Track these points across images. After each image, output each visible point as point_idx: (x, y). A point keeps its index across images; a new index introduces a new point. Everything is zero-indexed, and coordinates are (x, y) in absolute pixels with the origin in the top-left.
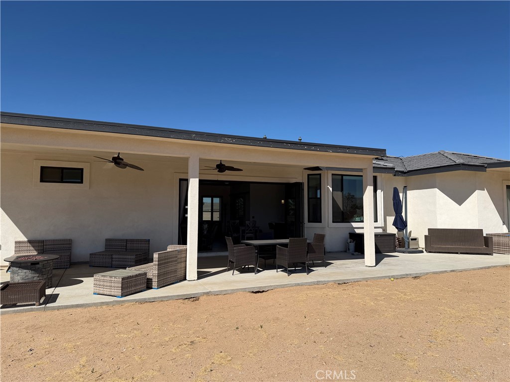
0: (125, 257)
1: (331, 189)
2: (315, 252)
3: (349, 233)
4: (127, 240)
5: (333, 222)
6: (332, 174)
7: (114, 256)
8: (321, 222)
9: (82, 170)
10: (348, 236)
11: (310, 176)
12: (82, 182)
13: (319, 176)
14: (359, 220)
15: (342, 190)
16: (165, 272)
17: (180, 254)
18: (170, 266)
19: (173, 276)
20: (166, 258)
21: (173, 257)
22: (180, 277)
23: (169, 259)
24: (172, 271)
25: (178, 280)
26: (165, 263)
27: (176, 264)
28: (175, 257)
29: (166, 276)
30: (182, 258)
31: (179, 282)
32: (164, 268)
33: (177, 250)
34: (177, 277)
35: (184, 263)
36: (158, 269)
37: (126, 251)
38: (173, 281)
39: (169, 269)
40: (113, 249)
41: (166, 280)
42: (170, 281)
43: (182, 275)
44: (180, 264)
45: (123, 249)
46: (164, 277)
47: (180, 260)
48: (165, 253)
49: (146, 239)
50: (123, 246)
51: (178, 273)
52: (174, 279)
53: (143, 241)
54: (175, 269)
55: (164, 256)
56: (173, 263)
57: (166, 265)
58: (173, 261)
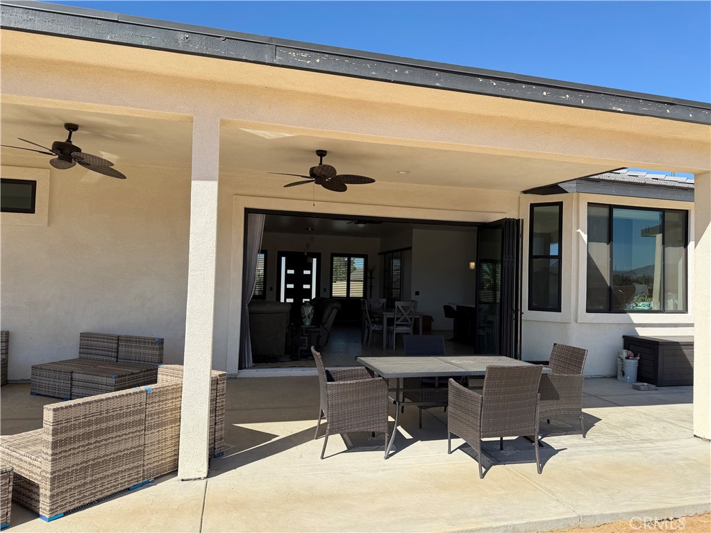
0: (96, 379)
1: (585, 237)
2: (557, 398)
3: (624, 337)
4: (118, 338)
5: (588, 311)
6: (589, 204)
7: (76, 376)
8: (559, 310)
9: (33, 183)
10: (621, 342)
11: (536, 209)
12: (32, 211)
13: (557, 208)
14: (646, 308)
15: (610, 240)
16: (86, 462)
17: (159, 402)
18: (111, 440)
19: (129, 469)
20: (94, 418)
21: (128, 415)
22: (157, 466)
23: (106, 421)
24: (119, 454)
25: (150, 477)
26: (88, 436)
27: (139, 431)
28: (135, 413)
29: (92, 476)
30: (167, 411)
31: (152, 482)
32: (85, 450)
33: (142, 392)
34: (145, 468)
35: (173, 425)
36: (55, 457)
37: (117, 361)
38: (127, 483)
39: (109, 451)
40: (92, 356)
41: (95, 485)
42: (111, 487)
43: (167, 460)
44: (159, 431)
45: (112, 357)
46: (85, 478)
47: (159, 418)
48: (88, 406)
49: (154, 339)
50: (112, 351)
51: (146, 457)
52: (132, 478)
53: (148, 343)
54: (135, 448)
55: (86, 415)
56: (128, 431)
57: (93, 440)
58: (128, 425)
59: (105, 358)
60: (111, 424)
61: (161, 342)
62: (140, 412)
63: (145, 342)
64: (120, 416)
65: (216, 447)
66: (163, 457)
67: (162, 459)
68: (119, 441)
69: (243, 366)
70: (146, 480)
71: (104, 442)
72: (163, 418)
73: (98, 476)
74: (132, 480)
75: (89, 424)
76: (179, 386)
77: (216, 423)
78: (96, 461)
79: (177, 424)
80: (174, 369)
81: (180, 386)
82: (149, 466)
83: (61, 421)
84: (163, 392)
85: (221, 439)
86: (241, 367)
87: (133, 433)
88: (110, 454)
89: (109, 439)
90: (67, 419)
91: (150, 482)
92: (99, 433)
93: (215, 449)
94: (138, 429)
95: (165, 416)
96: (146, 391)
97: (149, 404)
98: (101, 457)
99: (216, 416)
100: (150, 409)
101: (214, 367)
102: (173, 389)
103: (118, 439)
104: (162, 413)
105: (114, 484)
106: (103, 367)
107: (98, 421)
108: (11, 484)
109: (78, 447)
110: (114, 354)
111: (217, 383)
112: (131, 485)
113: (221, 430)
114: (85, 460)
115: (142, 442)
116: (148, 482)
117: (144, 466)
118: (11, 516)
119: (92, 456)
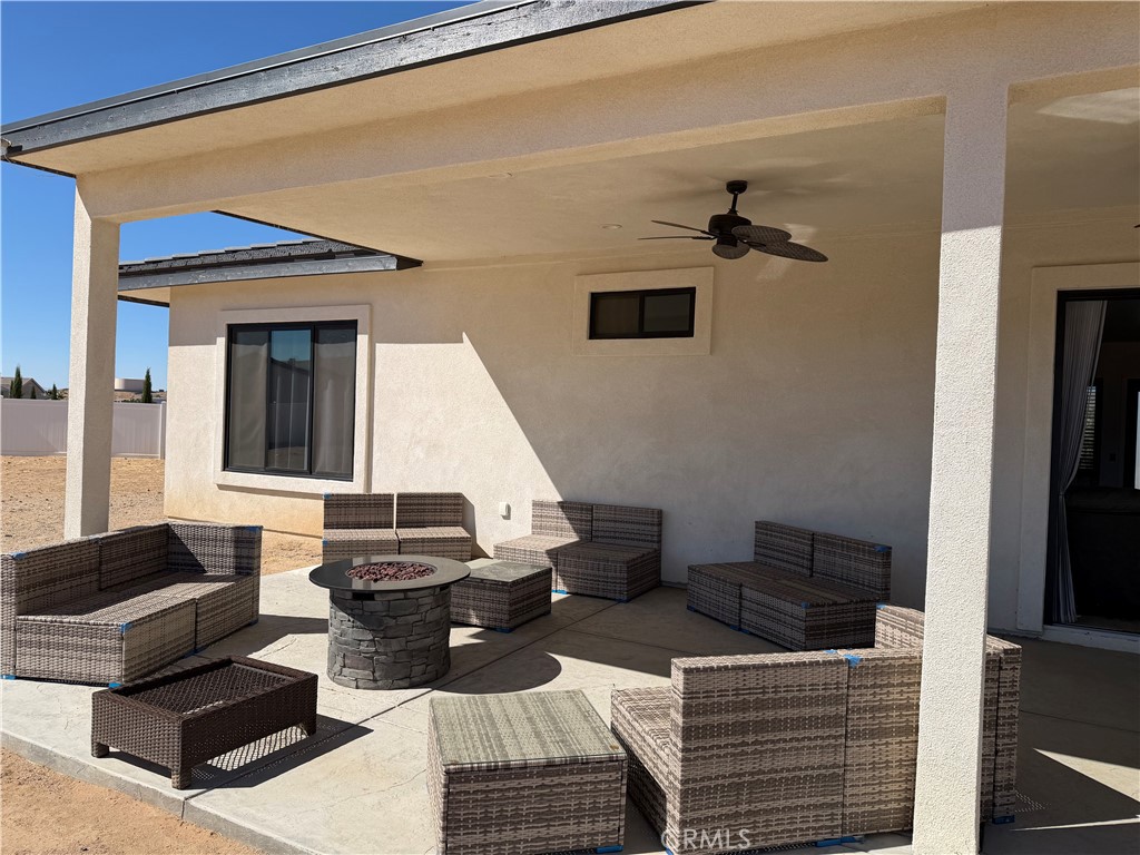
4: (813, 537)
7: (747, 592)
9: (691, 293)
12: (689, 333)
16: (740, 775)
17: (874, 686)
18: (782, 745)
19: (815, 806)
20: (752, 698)
21: (814, 701)
22: (871, 813)
23: (774, 707)
24: (798, 773)
25: (856, 830)
26: (741, 728)
27: (835, 737)
28: (826, 701)
29: (749, 803)
30: (888, 708)
31: (860, 841)
32: (738, 754)
33: (839, 662)
34: (848, 811)
35: (903, 739)
36: (687, 755)
37: (811, 576)
38: (811, 832)
39: (779, 764)
40: (774, 562)
41: (755, 822)
42: (782, 832)
43: (890, 806)
44: (873, 745)
45: (803, 567)
46: (737, 804)
47: (873, 718)
48: (741, 673)
49: (873, 546)
50: (803, 558)
51: (849, 791)
52: (821, 824)
53: (864, 551)
54: (826, 767)
55: (737, 689)
56: (813, 733)
57: (750, 738)
58: (814, 722)
59: (793, 567)
60: (782, 714)
61: (887, 552)
62: (837, 700)
63: (858, 550)
64: (798, 703)
65: (998, 801)
66: (883, 798)
67: (880, 802)
68: (797, 749)
69: (1055, 618)
70: (848, 834)
71: (770, 746)
72: (883, 720)
73: (760, 806)
74: (820, 828)
75: (744, 707)
76: (914, 661)
77: (997, 752)
78: (756, 777)
79: (911, 738)
80: (907, 619)
81: (917, 661)
82: (855, 809)
83: (696, 693)
84: (881, 669)
85: (1009, 787)
86: (1050, 617)
87: (822, 738)
88: (782, 771)
89: (779, 741)
90: (707, 692)
91: (855, 841)
92: (761, 726)
93: (994, 805)
94: (833, 733)
95: (887, 717)
96: (848, 661)
97: (854, 688)
98: (764, 773)
99: (996, 736)
100: (857, 698)
101: (991, 630)
102: (903, 666)
103: (795, 744)
104: (880, 709)
105: (788, 827)
106: (789, 583)
107: (760, 705)
108: (625, 782)
109: (726, 746)
110: (806, 563)
111: (1001, 668)
112: (820, 838)
113: (1010, 768)
114: (737, 771)
115: (840, 759)
116: (852, 840)
117: (843, 806)
118: (625, 834)
119: (748, 767)
